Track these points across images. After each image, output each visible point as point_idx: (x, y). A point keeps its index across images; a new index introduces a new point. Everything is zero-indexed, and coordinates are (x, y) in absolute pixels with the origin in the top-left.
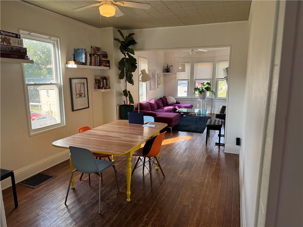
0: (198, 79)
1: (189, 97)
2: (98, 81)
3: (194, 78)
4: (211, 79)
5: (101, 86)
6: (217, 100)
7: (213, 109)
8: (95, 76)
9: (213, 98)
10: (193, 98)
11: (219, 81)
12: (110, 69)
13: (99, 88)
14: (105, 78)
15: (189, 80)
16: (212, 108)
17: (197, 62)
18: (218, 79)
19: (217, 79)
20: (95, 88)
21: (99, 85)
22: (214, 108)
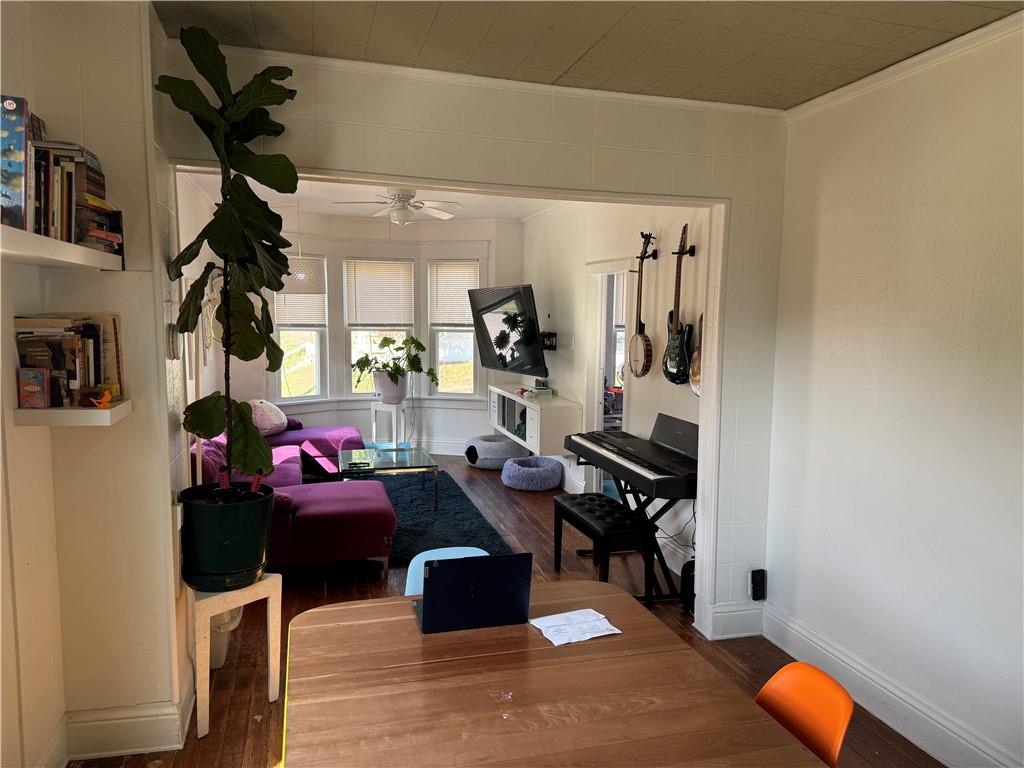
0: (359, 322)
1: (329, 399)
2: (44, 355)
3: (346, 321)
4: (411, 325)
5: (75, 384)
6: (437, 404)
7: (424, 438)
8: (16, 317)
9: (424, 395)
10: (344, 398)
11: (440, 333)
12: (123, 269)
13: (56, 402)
14: (89, 330)
15: (324, 326)
16: (420, 434)
17: (354, 258)
18: (438, 325)
19: (433, 325)
20: (22, 401)
21: (54, 383)
22: (429, 435)
